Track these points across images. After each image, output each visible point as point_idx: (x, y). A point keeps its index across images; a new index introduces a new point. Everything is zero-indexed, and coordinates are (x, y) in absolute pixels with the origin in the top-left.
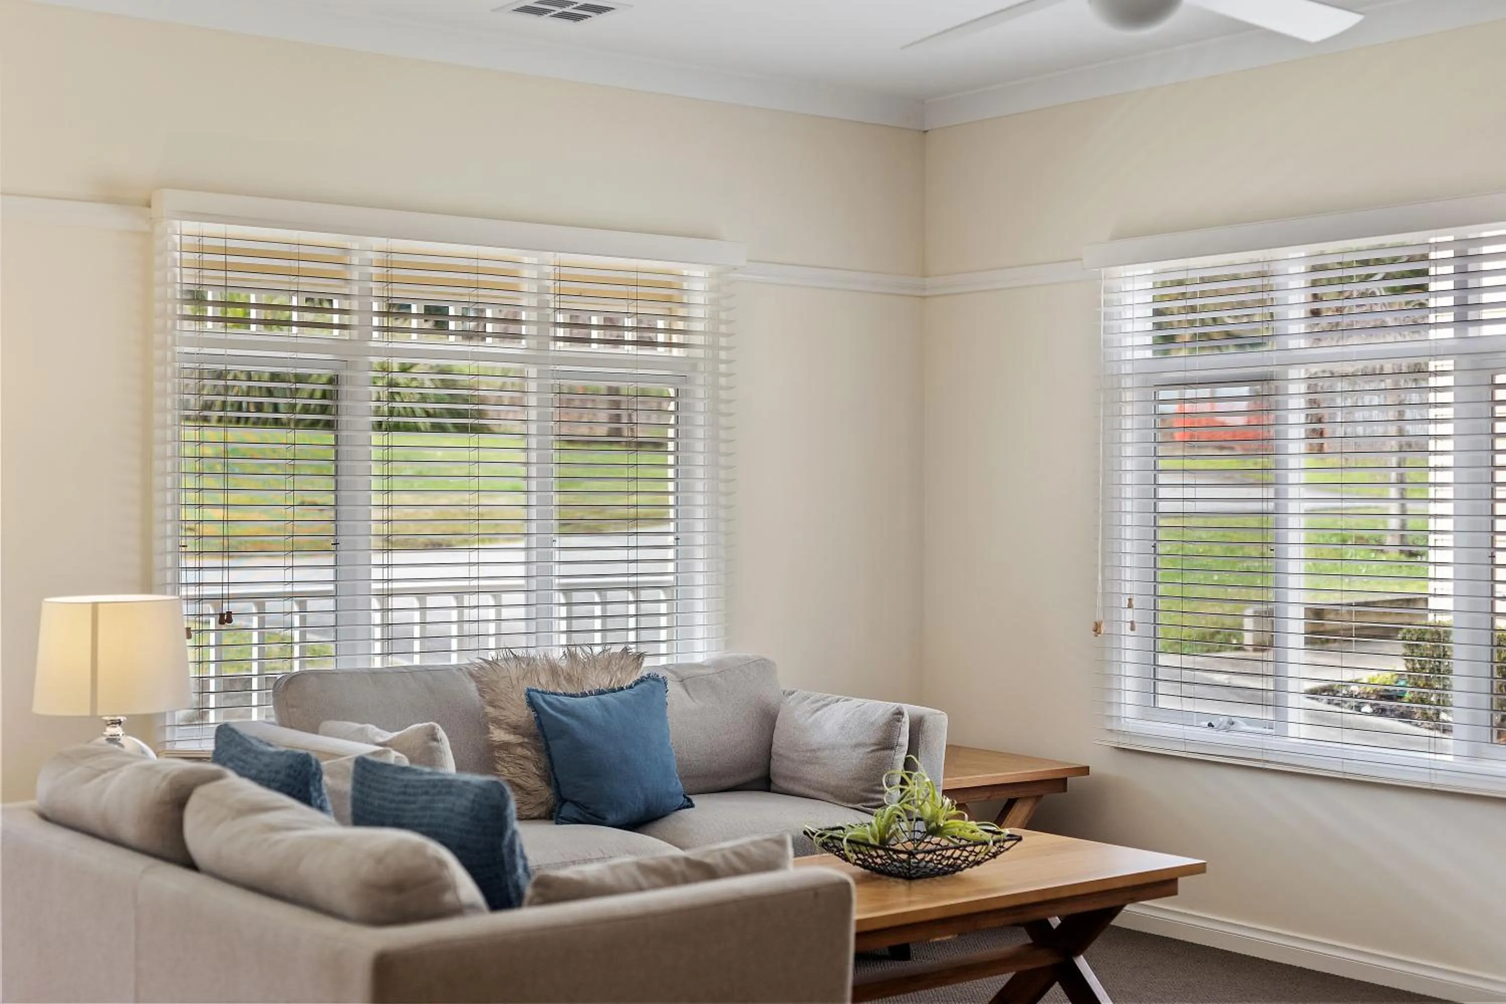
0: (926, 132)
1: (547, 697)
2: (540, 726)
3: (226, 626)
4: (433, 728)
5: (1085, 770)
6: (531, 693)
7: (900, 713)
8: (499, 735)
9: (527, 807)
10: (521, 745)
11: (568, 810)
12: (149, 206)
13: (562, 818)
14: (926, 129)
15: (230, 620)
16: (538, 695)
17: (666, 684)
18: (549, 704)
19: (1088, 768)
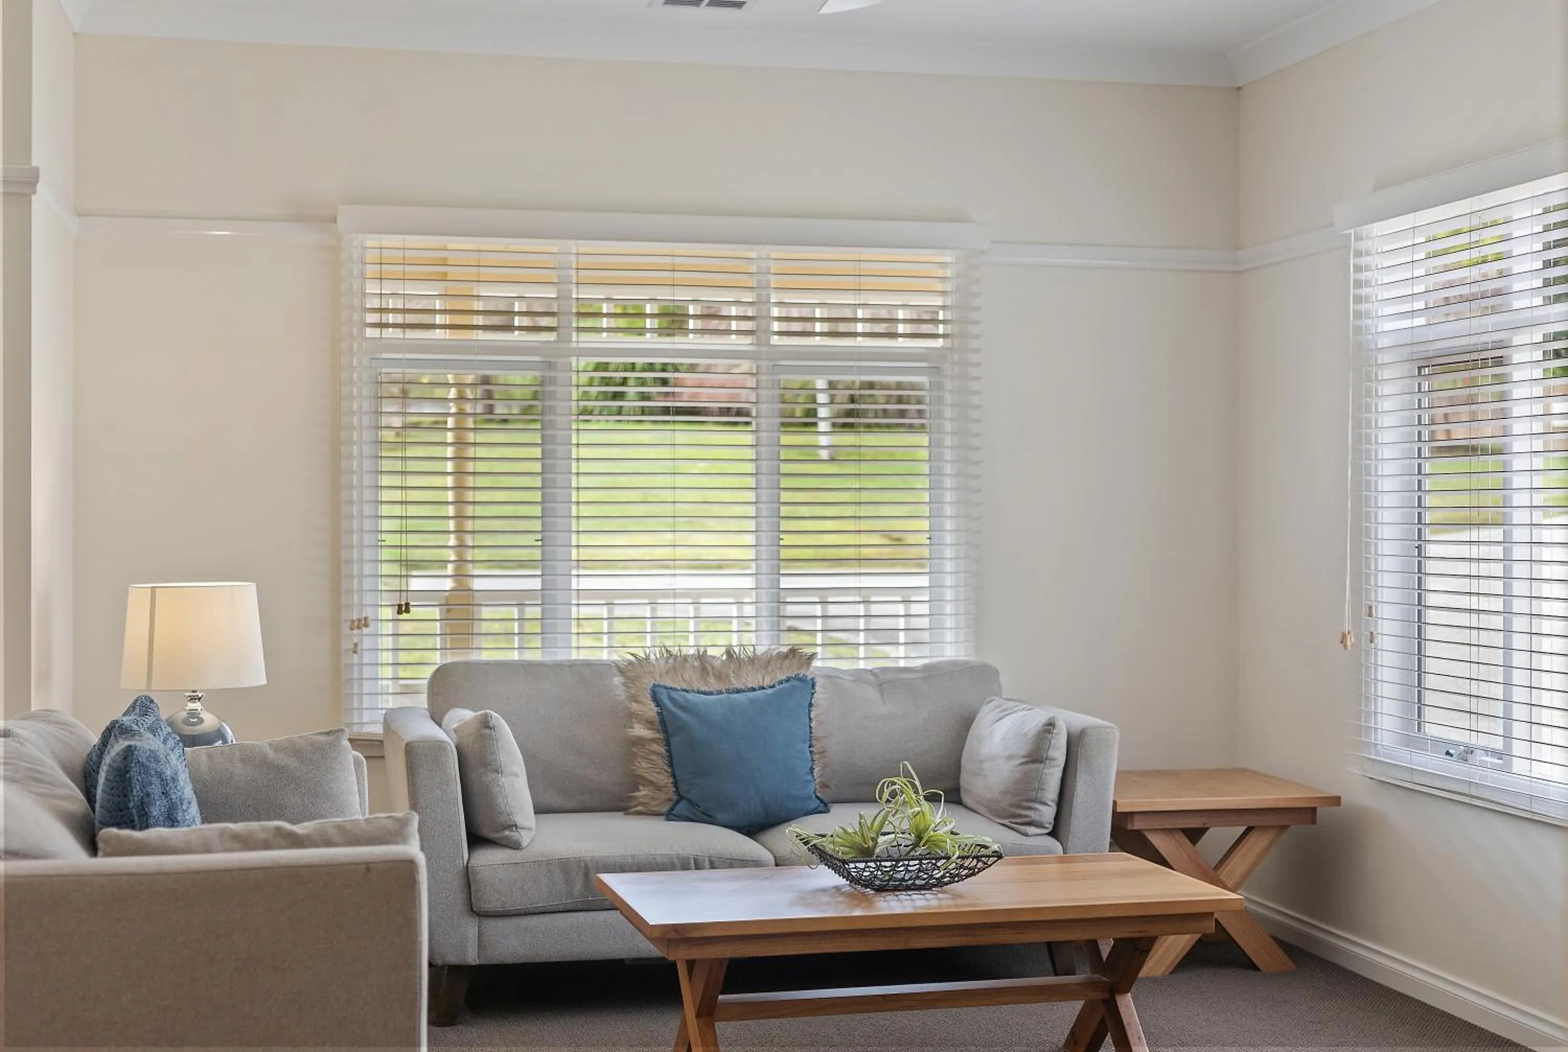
0: (1240, 88)
1: (674, 695)
2: (663, 722)
3: (405, 616)
4: (486, 716)
5: (1336, 801)
6: (657, 689)
7: (1050, 725)
8: (640, 731)
9: (656, 803)
10: (653, 740)
11: (682, 808)
12: (335, 222)
13: (675, 815)
14: (1240, 85)
15: (407, 611)
16: (664, 691)
17: (813, 685)
18: (673, 700)
19: (1339, 798)
